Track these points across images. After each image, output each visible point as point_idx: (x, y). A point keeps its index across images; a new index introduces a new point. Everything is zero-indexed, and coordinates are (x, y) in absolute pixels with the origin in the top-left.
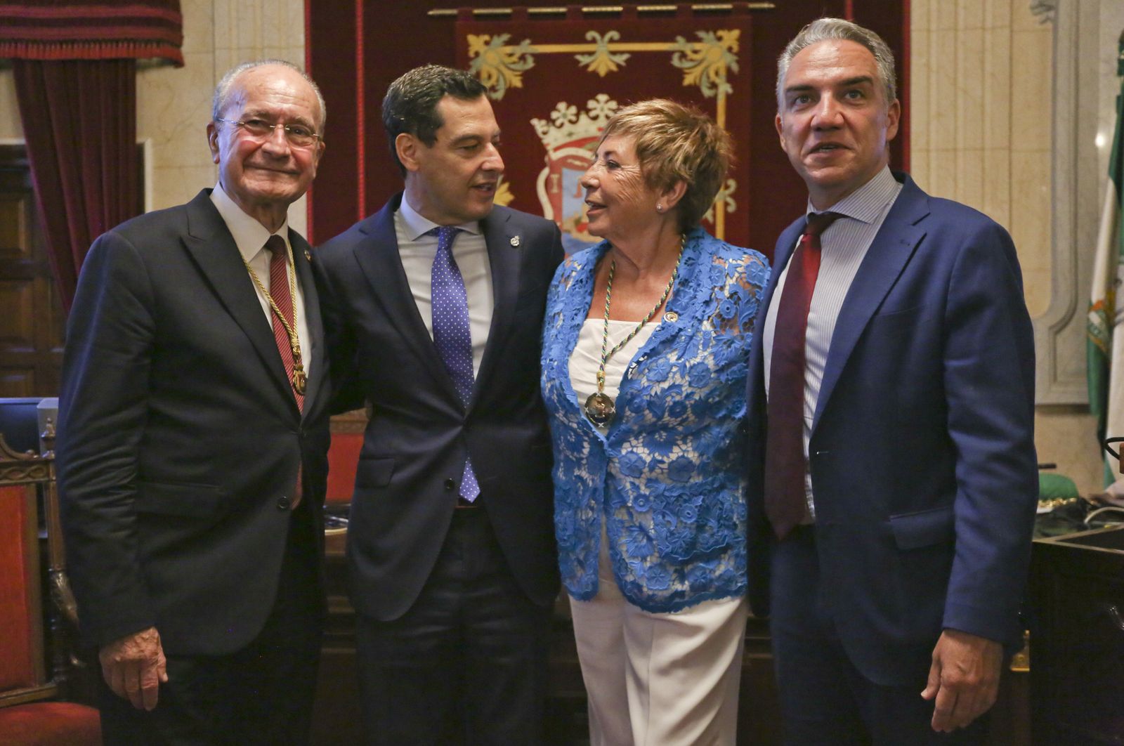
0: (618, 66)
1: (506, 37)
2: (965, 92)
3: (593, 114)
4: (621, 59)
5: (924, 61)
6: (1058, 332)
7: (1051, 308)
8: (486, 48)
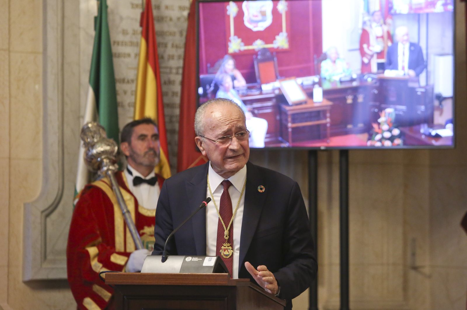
6: (48, 216)
7: (42, 194)
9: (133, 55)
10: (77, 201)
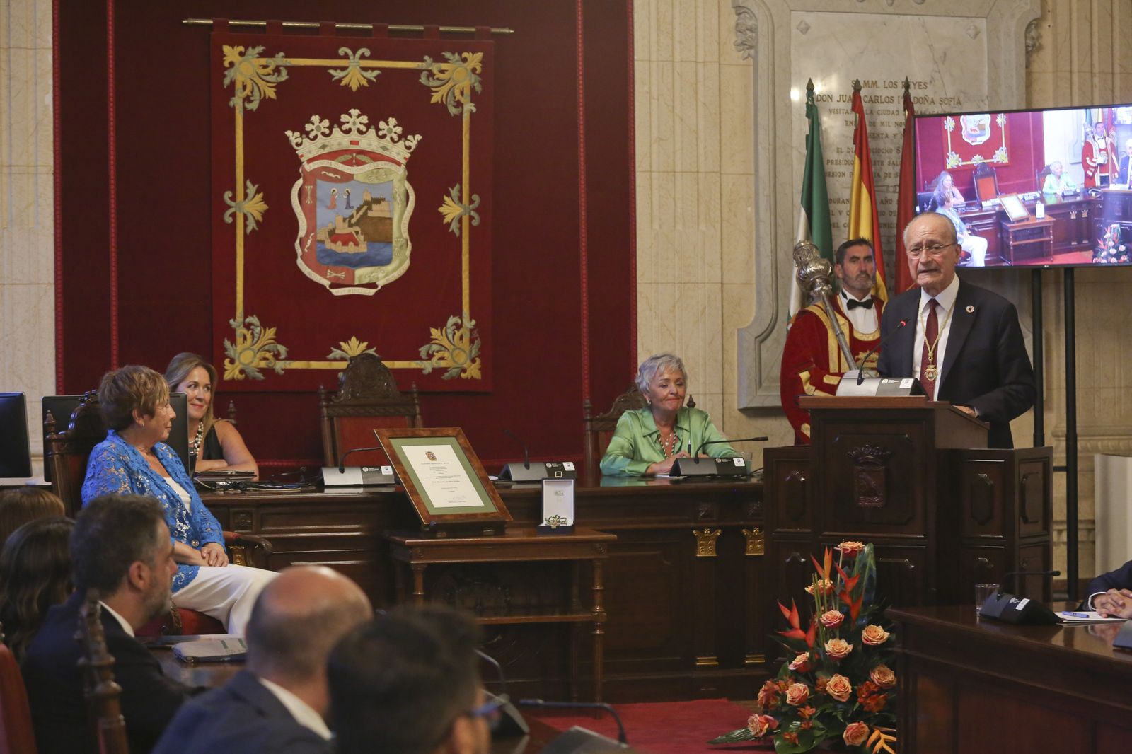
0: (369, 81)
1: (260, 49)
2: (682, 120)
3: (345, 127)
4: (372, 75)
5: (646, 88)
6: (762, 342)
7: (756, 319)
8: (240, 59)
9: (847, 174)
10: (790, 325)
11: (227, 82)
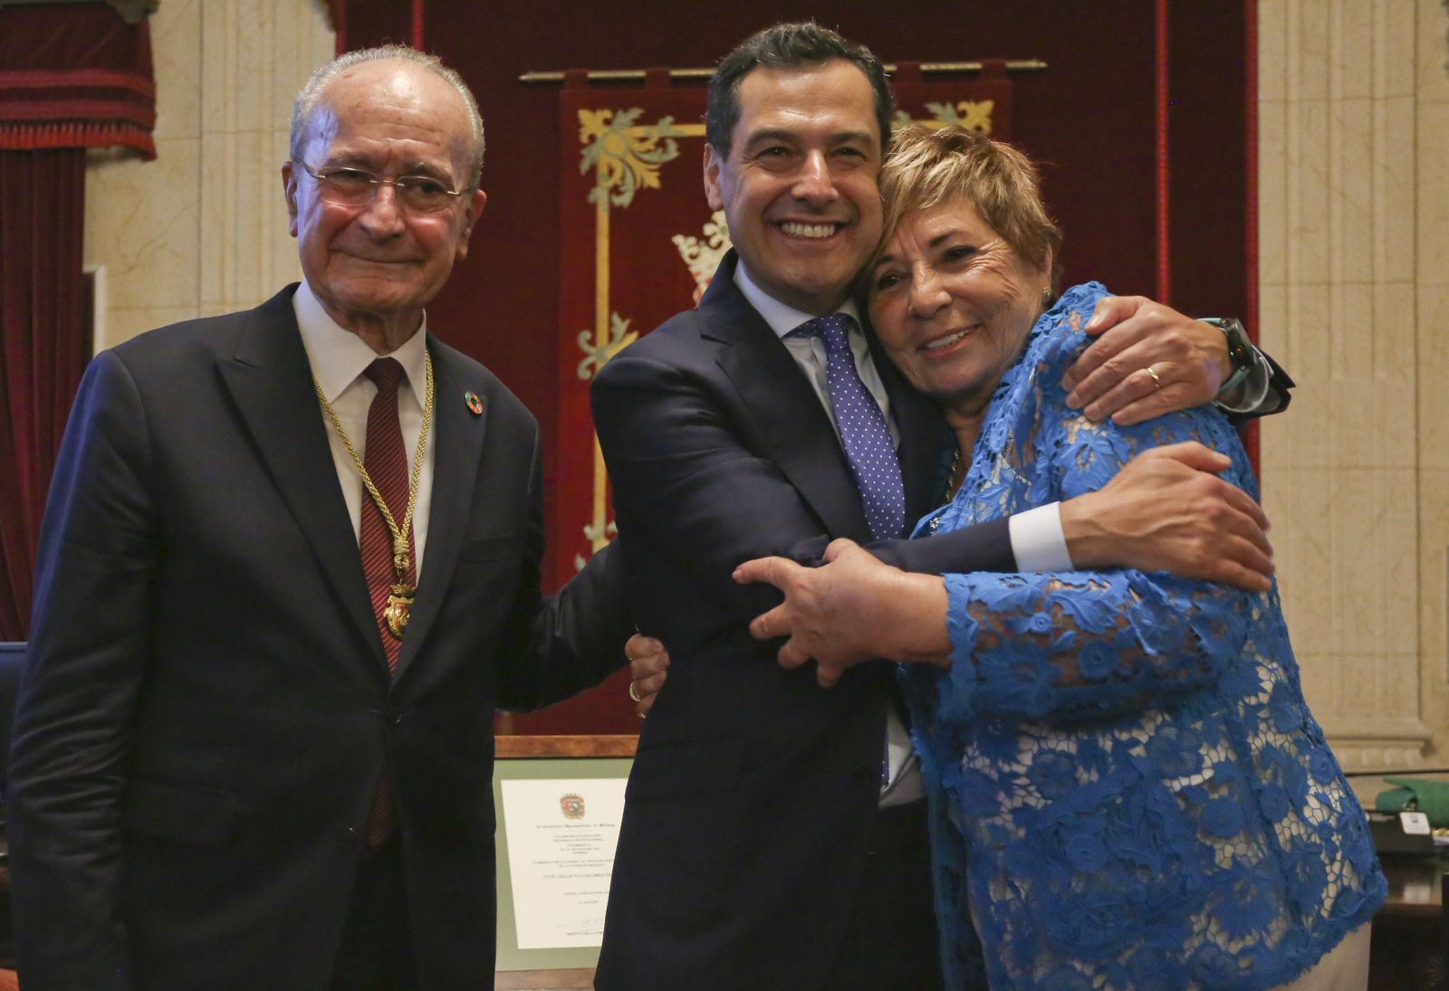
1: (636, 113)
2: (1343, 195)
5: (1279, 147)
8: (606, 129)
11: (585, 166)
